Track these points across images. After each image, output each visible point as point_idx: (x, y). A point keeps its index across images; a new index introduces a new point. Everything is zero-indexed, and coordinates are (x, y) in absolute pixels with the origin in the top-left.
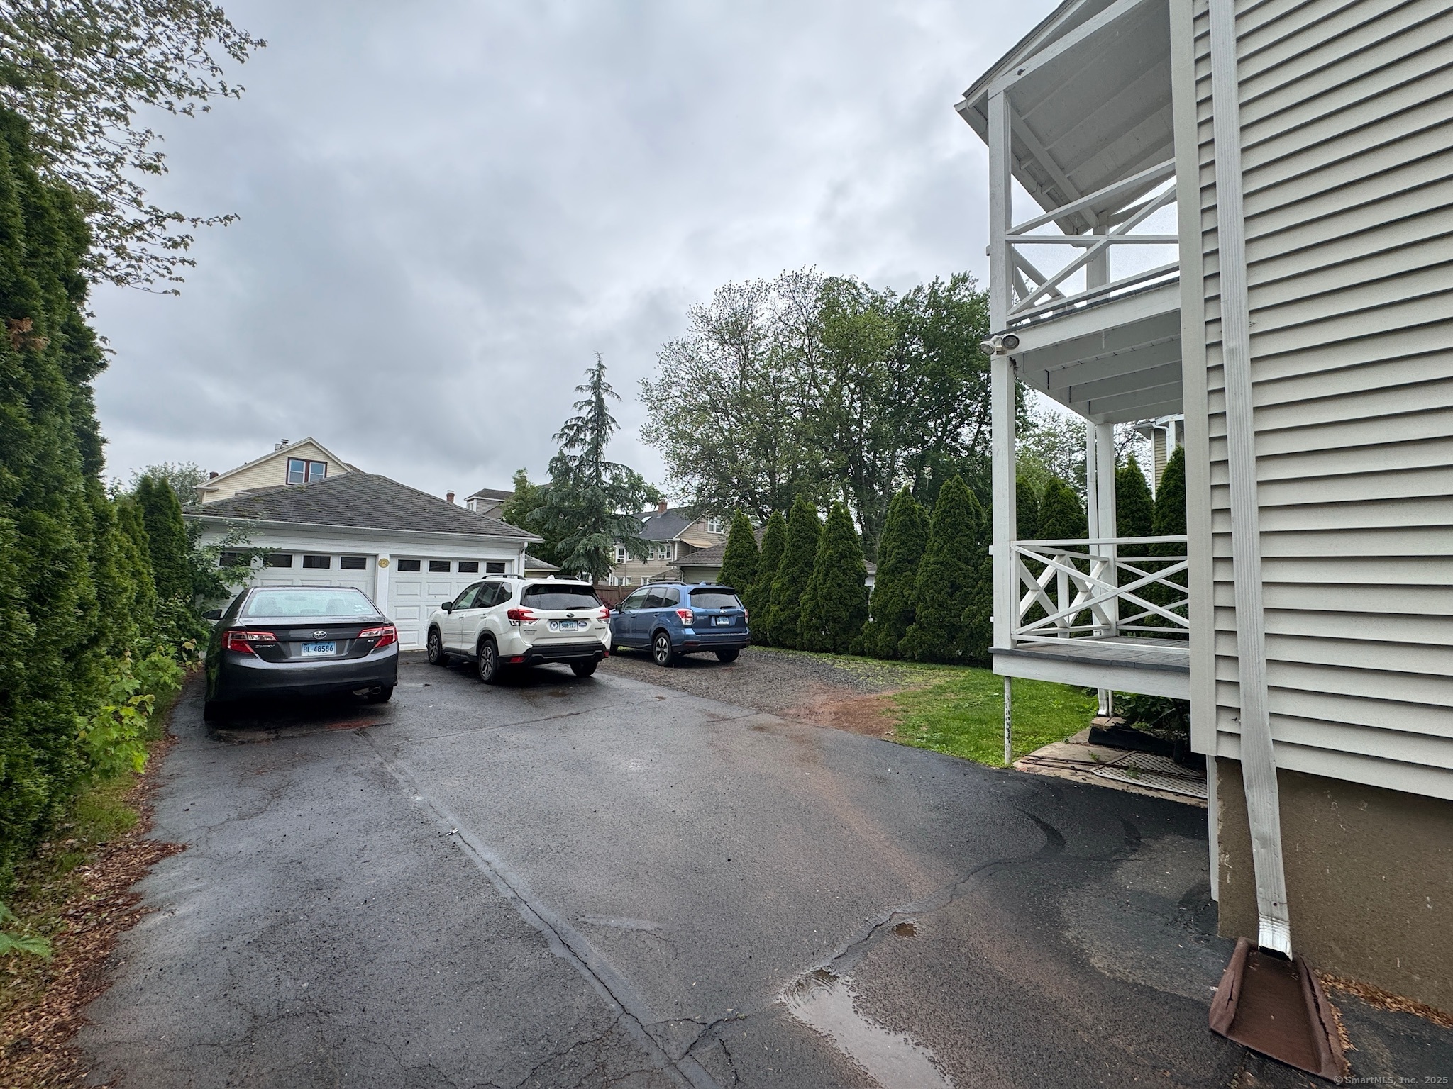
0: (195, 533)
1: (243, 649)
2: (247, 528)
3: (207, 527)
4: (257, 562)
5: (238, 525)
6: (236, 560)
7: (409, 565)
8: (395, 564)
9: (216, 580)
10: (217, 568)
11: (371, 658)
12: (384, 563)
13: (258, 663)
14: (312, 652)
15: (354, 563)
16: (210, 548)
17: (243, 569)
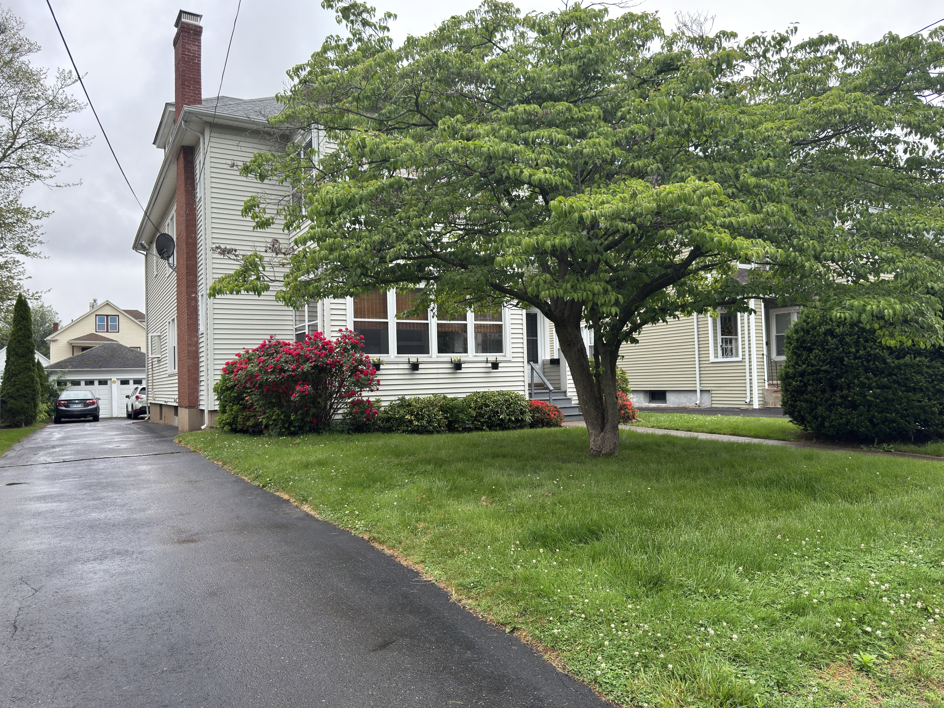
0: (48, 376)
1: (60, 405)
2: (64, 373)
3: (52, 373)
4: (69, 384)
5: (61, 371)
6: (61, 384)
7: (125, 382)
8: (119, 382)
9: (56, 391)
10: (56, 387)
11: (90, 407)
12: (114, 382)
13: (64, 408)
14: (75, 406)
15: (103, 382)
16: (54, 380)
17: (64, 387)
